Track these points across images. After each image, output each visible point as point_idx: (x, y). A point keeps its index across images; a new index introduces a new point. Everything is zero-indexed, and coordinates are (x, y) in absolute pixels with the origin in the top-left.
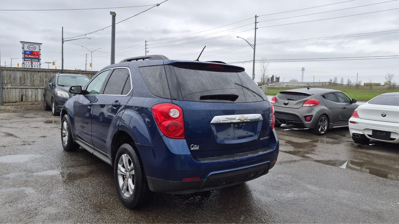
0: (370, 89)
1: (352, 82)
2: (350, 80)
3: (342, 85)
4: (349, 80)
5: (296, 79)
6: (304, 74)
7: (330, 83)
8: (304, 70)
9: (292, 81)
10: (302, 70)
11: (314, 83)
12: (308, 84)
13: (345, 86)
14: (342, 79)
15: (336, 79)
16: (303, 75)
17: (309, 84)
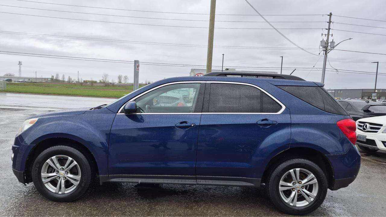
0: (92, 86)
1: (73, 79)
2: (71, 77)
3: (63, 81)
4: (69, 77)
5: (12, 73)
6: (22, 69)
7: (52, 79)
8: (21, 64)
9: (7, 75)
10: (19, 64)
11: (36, 78)
12: (29, 80)
13: (67, 82)
14: (64, 76)
15: (57, 75)
16: (20, 70)
17: (31, 79)
